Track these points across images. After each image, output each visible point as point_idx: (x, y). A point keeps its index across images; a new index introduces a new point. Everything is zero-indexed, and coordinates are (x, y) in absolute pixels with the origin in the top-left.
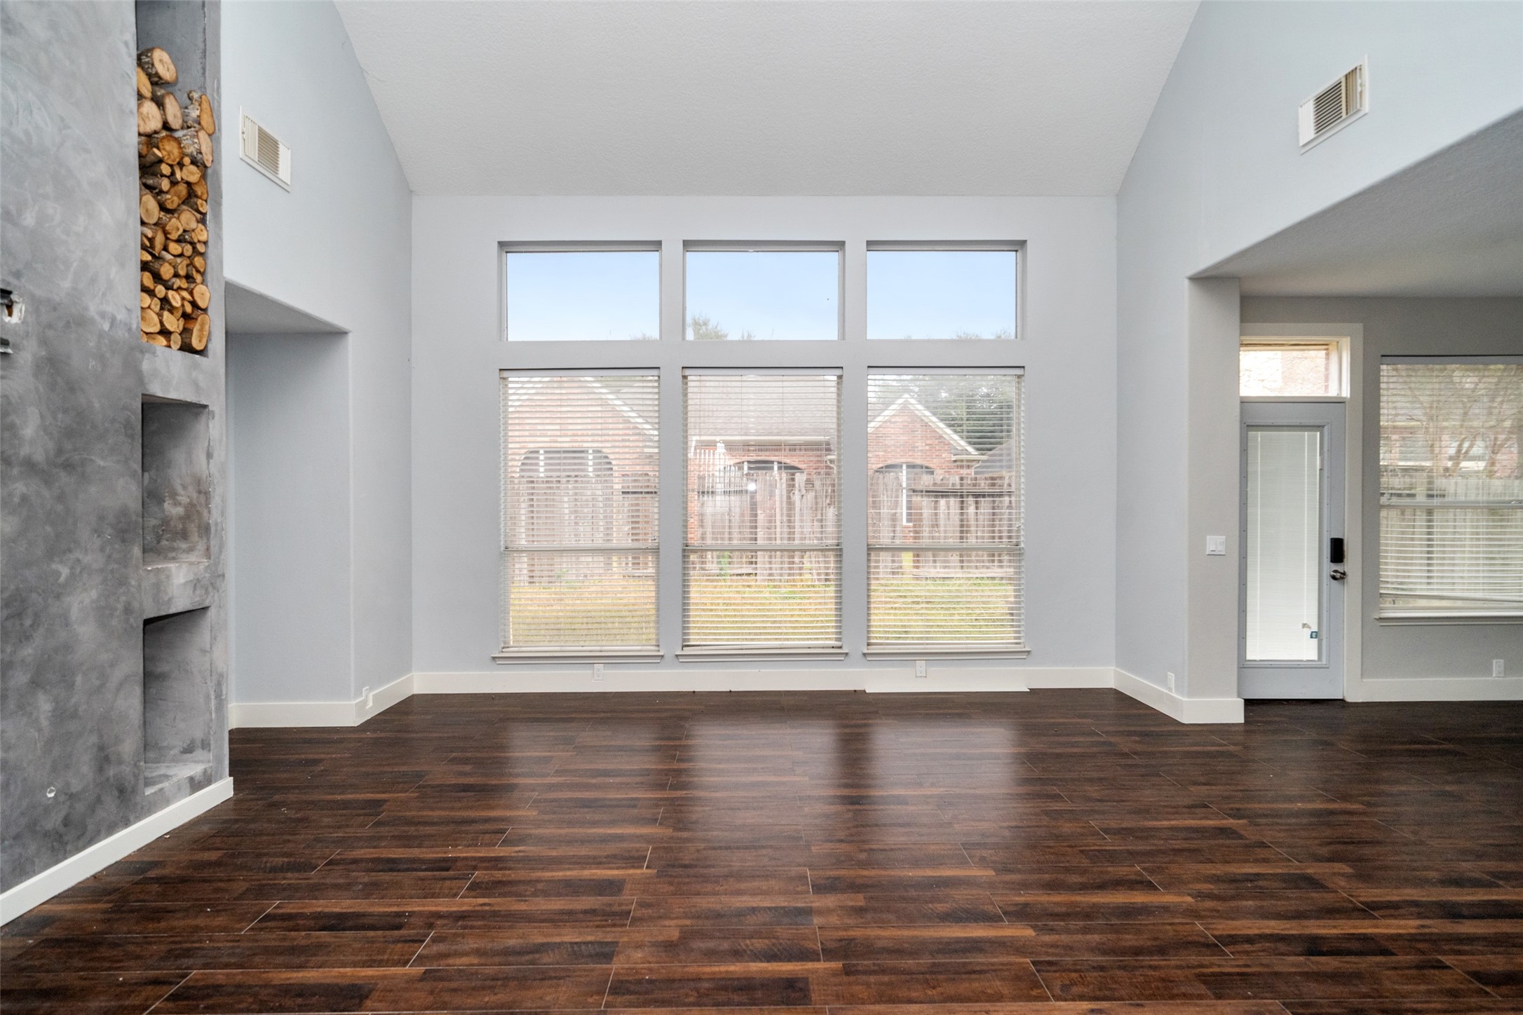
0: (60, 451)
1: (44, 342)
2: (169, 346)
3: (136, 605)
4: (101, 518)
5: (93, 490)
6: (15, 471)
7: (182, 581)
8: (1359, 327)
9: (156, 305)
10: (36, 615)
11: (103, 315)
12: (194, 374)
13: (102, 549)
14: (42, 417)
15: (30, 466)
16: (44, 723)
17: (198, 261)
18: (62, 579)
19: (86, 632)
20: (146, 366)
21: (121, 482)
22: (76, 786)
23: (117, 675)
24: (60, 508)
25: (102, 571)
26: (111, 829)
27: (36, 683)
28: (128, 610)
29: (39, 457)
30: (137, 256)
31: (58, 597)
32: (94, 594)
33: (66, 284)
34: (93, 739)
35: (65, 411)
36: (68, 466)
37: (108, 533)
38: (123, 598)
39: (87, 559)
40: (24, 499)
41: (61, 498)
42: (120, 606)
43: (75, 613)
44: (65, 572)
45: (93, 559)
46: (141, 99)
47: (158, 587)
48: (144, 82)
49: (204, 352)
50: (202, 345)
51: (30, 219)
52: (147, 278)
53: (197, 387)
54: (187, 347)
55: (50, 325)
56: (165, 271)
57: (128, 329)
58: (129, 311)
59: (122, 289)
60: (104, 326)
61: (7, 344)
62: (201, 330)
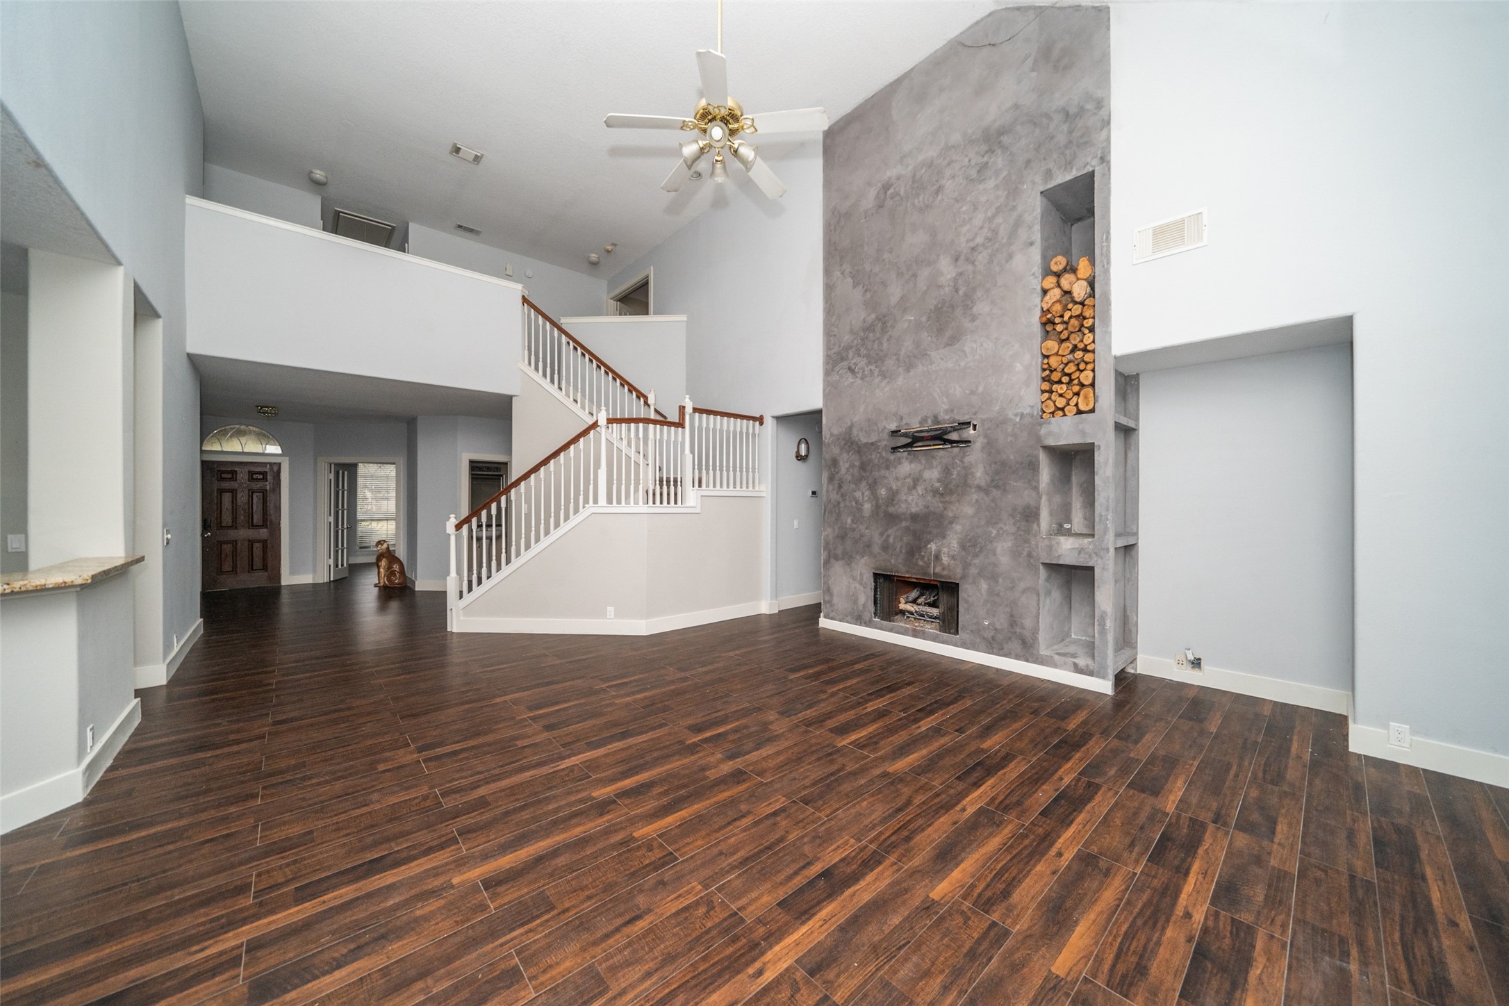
0: (992, 481)
1: (986, 436)
2: (1065, 415)
3: (1034, 554)
4: (1014, 509)
5: (1010, 496)
6: (973, 490)
7: (1069, 547)
9: (1053, 396)
10: (981, 548)
11: (1016, 415)
12: (1081, 427)
13: (1014, 524)
14: (985, 467)
15: (979, 488)
16: (984, 592)
17: (1088, 357)
18: (993, 535)
19: (1004, 560)
20: (1043, 431)
21: (1026, 492)
22: (998, 626)
23: (1022, 585)
24: (993, 505)
25: (1013, 534)
26: (1017, 657)
27: (980, 574)
28: (1029, 555)
29: (983, 484)
30: (1037, 374)
31: (991, 542)
32: (1010, 544)
33: (997, 408)
34: (1008, 609)
35: (995, 463)
36: (997, 487)
37: (1018, 517)
38: (1027, 549)
39: (1007, 528)
40: (977, 501)
41: (993, 500)
42: (1025, 553)
43: (999, 550)
44: (994, 532)
45: (1009, 527)
46: (1045, 292)
47: (1050, 547)
48: (1051, 280)
49: (1092, 411)
50: (1090, 407)
51: (981, 389)
52: (1046, 386)
53: (1083, 433)
54: (1079, 412)
55: (989, 429)
56: (1055, 376)
57: (1032, 416)
58: (1032, 407)
59: (1029, 396)
60: (1018, 420)
61: (970, 442)
62: (1086, 397)
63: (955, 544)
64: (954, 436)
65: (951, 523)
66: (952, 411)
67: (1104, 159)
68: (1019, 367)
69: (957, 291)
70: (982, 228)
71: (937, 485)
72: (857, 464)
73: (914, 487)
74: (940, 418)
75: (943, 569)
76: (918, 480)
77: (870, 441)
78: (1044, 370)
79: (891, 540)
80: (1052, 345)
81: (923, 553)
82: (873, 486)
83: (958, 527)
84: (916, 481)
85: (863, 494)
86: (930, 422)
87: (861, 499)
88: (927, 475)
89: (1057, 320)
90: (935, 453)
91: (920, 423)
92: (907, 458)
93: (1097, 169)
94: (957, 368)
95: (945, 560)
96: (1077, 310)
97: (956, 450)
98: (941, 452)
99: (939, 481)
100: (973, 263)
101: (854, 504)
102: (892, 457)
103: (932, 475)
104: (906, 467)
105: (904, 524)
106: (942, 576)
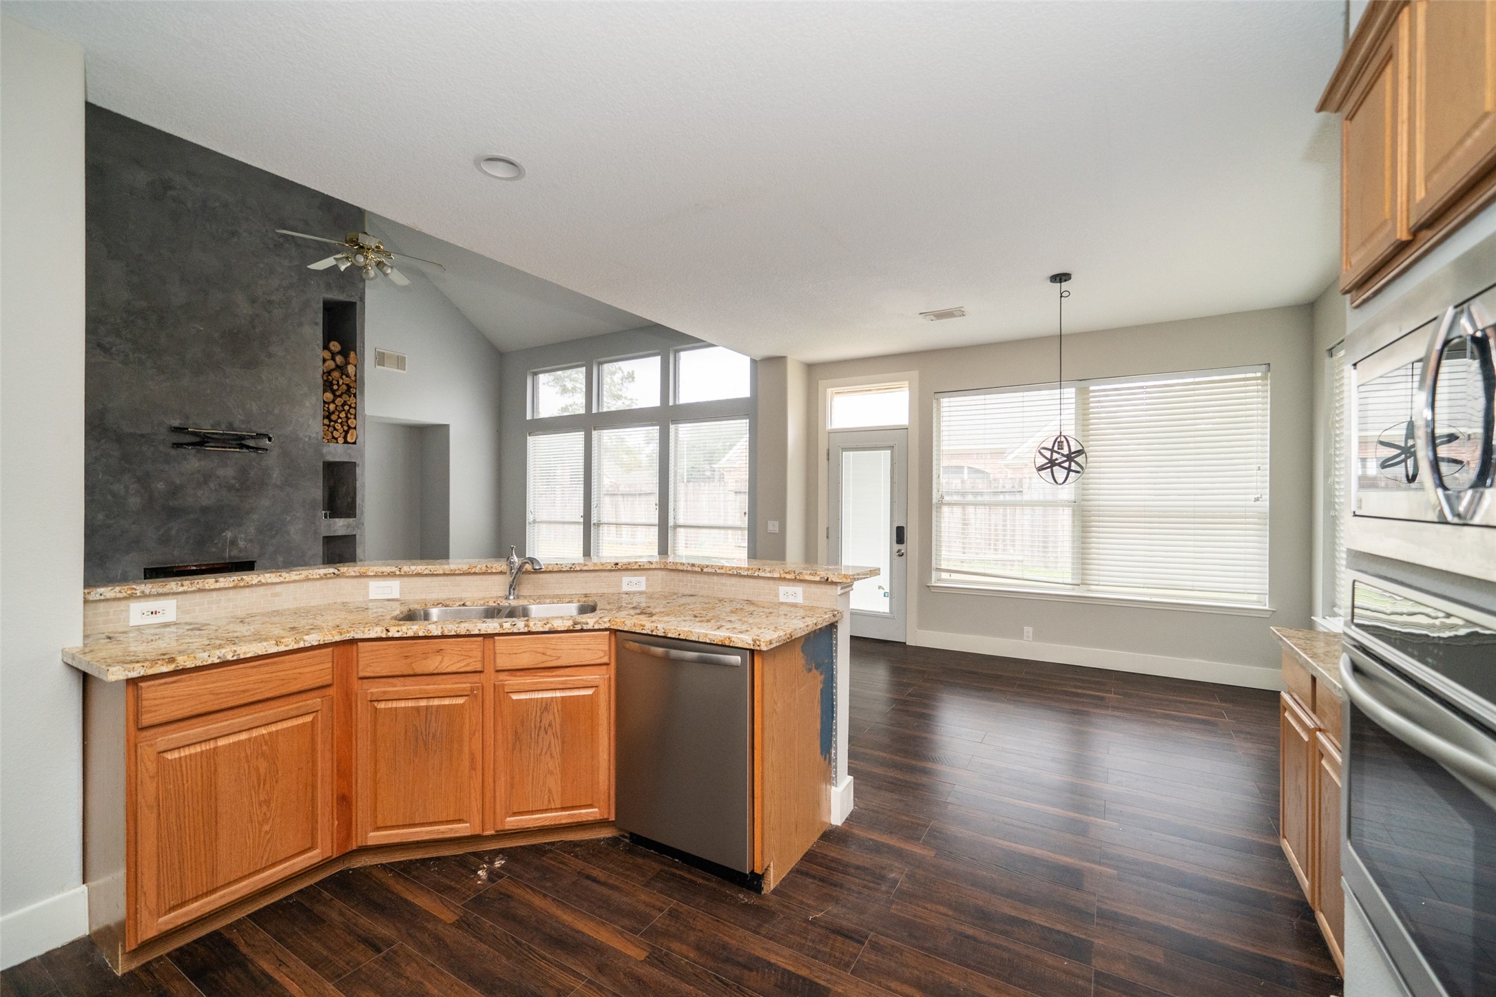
0: (286, 480)
1: (281, 448)
2: (337, 443)
3: (320, 531)
4: (304, 501)
5: (301, 493)
6: (270, 488)
7: (342, 524)
8: (915, 374)
9: (331, 429)
10: (277, 531)
11: (306, 436)
12: (348, 451)
13: (304, 512)
14: (280, 470)
15: (276, 486)
17: (353, 411)
18: (287, 520)
19: (297, 538)
20: (325, 451)
21: (313, 490)
24: (287, 499)
25: (304, 518)
27: (276, 551)
28: (315, 532)
29: (278, 483)
30: (320, 414)
31: (285, 525)
32: (301, 526)
33: (290, 429)
35: (289, 468)
36: (291, 485)
37: (307, 506)
38: (313, 528)
39: (298, 515)
40: (273, 496)
41: (288, 496)
42: (312, 531)
43: (292, 531)
44: (289, 518)
45: (300, 515)
46: (324, 361)
47: (329, 526)
48: (327, 355)
49: (354, 443)
50: (353, 441)
51: (276, 411)
52: (326, 421)
53: (350, 456)
54: (346, 442)
55: (283, 442)
56: (334, 417)
57: (317, 440)
58: (317, 433)
59: (315, 427)
60: (307, 440)
61: (267, 450)
62: (352, 435)
63: (252, 530)
64: (251, 443)
65: (247, 513)
66: (249, 422)
67: (362, 299)
68: (307, 404)
69: (254, 327)
70: (277, 290)
71: (233, 482)
72: (117, 454)
73: (206, 482)
74: (235, 426)
75: (240, 551)
76: (210, 477)
77: (139, 432)
78: (324, 410)
79: (173, 532)
80: (329, 396)
81: (216, 541)
82: (144, 481)
83: (255, 517)
84: (207, 477)
85: (126, 487)
86: (223, 427)
87: (122, 492)
88: (221, 472)
89: (335, 382)
90: (230, 455)
91: (212, 426)
92: (195, 456)
93: (358, 303)
94: (254, 389)
95: (242, 544)
96: (347, 380)
97: (253, 455)
98: (237, 455)
99: (234, 478)
100: (269, 312)
101: (109, 497)
102: (173, 452)
103: (228, 473)
104: (193, 462)
105: (192, 516)
106: (238, 558)
